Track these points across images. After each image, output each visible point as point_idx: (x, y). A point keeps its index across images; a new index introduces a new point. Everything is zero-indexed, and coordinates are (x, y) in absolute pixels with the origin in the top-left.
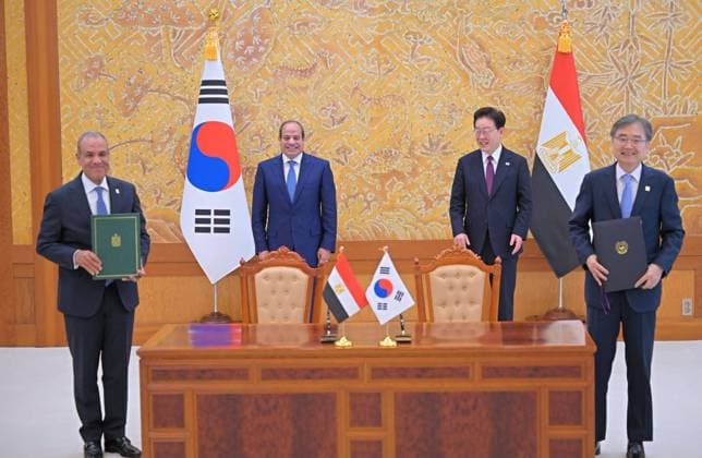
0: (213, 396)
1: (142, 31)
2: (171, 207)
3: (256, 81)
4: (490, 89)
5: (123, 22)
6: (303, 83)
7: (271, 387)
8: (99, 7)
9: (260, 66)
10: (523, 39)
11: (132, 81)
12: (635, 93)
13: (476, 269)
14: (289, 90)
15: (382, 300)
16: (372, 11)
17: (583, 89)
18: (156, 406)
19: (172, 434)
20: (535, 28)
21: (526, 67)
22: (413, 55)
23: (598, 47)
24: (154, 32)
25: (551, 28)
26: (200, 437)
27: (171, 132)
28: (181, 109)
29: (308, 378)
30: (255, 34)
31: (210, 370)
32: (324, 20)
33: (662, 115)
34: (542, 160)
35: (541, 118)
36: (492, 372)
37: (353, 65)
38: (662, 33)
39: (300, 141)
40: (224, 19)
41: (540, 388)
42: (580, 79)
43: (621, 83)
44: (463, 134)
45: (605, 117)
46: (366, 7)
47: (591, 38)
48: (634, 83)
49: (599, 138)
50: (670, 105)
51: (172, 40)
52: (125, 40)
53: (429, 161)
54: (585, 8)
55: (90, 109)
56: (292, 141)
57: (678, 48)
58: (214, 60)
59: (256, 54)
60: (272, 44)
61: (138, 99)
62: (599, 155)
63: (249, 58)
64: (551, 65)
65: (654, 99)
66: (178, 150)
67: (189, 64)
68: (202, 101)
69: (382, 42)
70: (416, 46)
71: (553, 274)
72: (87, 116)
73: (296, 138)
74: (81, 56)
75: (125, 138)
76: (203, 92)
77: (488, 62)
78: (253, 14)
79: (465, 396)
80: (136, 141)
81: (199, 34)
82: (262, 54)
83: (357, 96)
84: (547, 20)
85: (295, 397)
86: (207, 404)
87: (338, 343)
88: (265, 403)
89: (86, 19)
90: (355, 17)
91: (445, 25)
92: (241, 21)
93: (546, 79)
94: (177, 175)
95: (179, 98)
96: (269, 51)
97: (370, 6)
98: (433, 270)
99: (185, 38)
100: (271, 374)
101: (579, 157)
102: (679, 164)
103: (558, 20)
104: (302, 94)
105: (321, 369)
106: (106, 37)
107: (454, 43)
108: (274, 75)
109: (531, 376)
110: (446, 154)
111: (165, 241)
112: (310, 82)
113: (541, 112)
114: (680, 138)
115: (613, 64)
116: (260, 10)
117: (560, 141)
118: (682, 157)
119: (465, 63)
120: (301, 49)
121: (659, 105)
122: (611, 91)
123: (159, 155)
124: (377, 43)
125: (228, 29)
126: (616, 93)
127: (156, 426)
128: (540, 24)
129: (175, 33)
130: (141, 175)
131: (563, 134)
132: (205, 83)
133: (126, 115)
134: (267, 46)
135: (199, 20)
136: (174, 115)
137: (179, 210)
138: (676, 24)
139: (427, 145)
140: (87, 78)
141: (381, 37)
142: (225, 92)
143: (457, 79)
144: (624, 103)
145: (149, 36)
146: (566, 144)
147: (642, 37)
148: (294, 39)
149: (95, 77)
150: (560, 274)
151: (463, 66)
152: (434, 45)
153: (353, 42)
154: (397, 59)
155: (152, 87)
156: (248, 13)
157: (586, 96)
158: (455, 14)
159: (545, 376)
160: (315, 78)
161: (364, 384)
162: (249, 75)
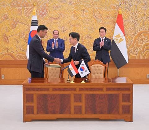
0: (41, 95)
1: (17, 8)
2: (24, 51)
3: (45, 21)
4: (102, 23)
5: (12, 6)
6: (56, 21)
7: (55, 92)
8: (6, 2)
9: (46, 17)
10: (110, 11)
11: (14, 20)
12: (136, 25)
13: (102, 65)
14: (53, 23)
15: (82, 72)
16: (73, 4)
17: (124, 24)
18: (27, 97)
19: (30, 104)
20: (113, 9)
21: (110, 18)
22: (83, 15)
23: (128, 13)
24: (20, 8)
25: (117, 9)
26: (37, 105)
27: (24, 33)
28: (26, 27)
29: (64, 90)
30: (45, 9)
31: (40, 88)
32: (62, 6)
33: (143, 30)
34: (114, 40)
35: (114, 30)
36: (108, 89)
37: (68, 17)
38: (143, 10)
39: (58, 35)
40: (37, 5)
41: (120, 93)
42: (124, 21)
43: (133, 22)
44: (95, 34)
45: (129, 30)
46: (72, 3)
47: (126, 11)
48: (136, 22)
49: (128, 36)
50: (145, 27)
51: (24, 10)
52: (13, 10)
53: (87, 41)
54: (125, 4)
55: (4, 27)
56: (56, 35)
57: (147, 14)
58: (35, 15)
59: (45, 14)
60: (49, 12)
61: (16, 25)
62: (128, 39)
63: (43, 15)
64: (117, 18)
65: (141, 26)
66: (26, 37)
67: (29, 16)
68: (32, 25)
69: (75, 12)
70: (84, 12)
71: (116, 68)
72: (3, 29)
73: (57, 34)
74: (2, 14)
75: (13, 34)
76: (32, 23)
77: (101, 17)
78: (44, 5)
79: (102, 95)
80: (15, 35)
81: (31, 9)
82: (46, 14)
83: (69, 25)
84: (116, 7)
85: (61, 95)
86: (39, 97)
87: (71, 82)
88: (53, 97)
89: (3, 5)
90: (69, 6)
91: (91, 7)
92: (41, 6)
93: (115, 21)
94: (25, 44)
95: (26, 25)
96: (48, 13)
97: (73, 3)
98: (91, 65)
99: (27, 10)
100: (55, 89)
101: (123, 40)
102: (147, 42)
103: (118, 7)
104: (56, 24)
105: (67, 88)
106: (8, 9)
107: (93, 12)
108: (49, 19)
109: (118, 90)
110: (91, 39)
111: (22, 60)
112: (58, 21)
113: (114, 29)
114: (147, 36)
115: (131, 18)
116: (46, 3)
117: (119, 36)
118: (147, 40)
119: (95, 17)
120: (56, 13)
121: (142, 27)
122: (131, 24)
123: (21, 38)
124: (74, 12)
125: (38, 8)
126: (132, 25)
127: (26, 102)
128: (114, 8)
129: (25, 8)
130: (16, 43)
131: (120, 34)
132: (33, 21)
133: (13, 29)
134: (47, 12)
135: (31, 5)
136: (25, 29)
137: (26, 52)
138: (147, 8)
139: (86, 37)
140: (3, 19)
141: (75, 10)
142: (37, 23)
143: (93, 21)
144: (134, 27)
145: (19, 9)
146: (120, 37)
147: (138, 11)
148: (54, 11)
149: (5, 19)
150: (118, 68)
151: (95, 18)
152: (88, 12)
153: (69, 11)
154: (79, 16)
155: (19, 22)
156: (43, 4)
157: (125, 25)
158: (93, 5)
159: (121, 90)
160: (59, 20)
161: (77, 92)
162: (43, 19)
